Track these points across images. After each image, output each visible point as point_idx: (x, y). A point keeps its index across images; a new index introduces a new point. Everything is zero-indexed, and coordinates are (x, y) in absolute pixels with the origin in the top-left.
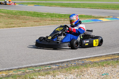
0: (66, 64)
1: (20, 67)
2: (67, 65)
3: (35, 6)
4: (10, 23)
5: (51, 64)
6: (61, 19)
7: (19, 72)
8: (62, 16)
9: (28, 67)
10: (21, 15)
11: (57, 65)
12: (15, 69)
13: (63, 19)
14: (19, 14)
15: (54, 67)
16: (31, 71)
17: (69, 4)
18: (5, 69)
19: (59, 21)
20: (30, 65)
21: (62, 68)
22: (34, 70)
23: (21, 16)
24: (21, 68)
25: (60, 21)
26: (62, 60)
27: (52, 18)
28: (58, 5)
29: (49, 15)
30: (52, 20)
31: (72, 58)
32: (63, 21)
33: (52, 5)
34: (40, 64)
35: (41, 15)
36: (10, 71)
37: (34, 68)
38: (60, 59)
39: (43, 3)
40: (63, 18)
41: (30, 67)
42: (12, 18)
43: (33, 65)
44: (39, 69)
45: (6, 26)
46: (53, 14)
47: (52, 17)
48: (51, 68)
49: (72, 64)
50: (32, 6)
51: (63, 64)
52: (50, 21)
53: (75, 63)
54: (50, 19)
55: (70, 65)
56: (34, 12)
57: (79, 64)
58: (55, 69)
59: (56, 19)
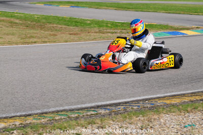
0: (123, 107)
1: (45, 110)
2: (125, 109)
3: (72, 8)
4: (28, 35)
5: (98, 107)
6: (116, 31)
7: (43, 120)
8: (117, 26)
9: (58, 112)
10: (48, 23)
11: (108, 109)
12: (36, 114)
13: (119, 31)
14: (44, 21)
15: (102, 111)
16: (63, 117)
18: (18, 114)
19: (112, 33)
20: (61, 108)
21: (117, 113)
22: (69, 117)
23: (48, 24)
24: (46, 113)
25: (114, 35)
26: (116, 99)
27: (101, 29)
28: (111, 7)
29: (96, 24)
30: (100, 32)
31: (133, 97)
33: (100, 6)
34: (79, 106)
35: (81, 23)
36: (27, 118)
37: (69, 114)
38: (112, 98)
39: (86, 3)
40: (119, 28)
41: (62, 111)
42: (33, 28)
43: (67, 108)
44: (76, 115)
45: (22, 41)
46: (103, 22)
47: (100, 26)
48: (97, 114)
49: (134, 108)
50: (67, 7)
51: (119, 107)
52: (98, 34)
53: (138, 106)
54: (98, 31)
55: (129, 109)
56: (70, 18)
57: (145, 107)
58: (104, 115)
59: (108, 30)
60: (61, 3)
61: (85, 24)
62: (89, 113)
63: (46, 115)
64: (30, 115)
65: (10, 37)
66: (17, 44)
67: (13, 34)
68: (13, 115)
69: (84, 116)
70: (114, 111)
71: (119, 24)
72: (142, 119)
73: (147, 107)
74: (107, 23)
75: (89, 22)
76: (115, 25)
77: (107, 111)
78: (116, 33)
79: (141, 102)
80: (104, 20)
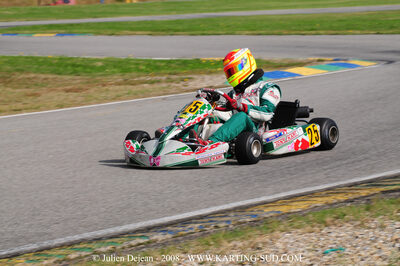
0: (197, 225)
1: (46, 244)
2: (201, 230)
3: (60, 38)
5: (149, 229)
6: (158, 78)
7: (46, 262)
8: (158, 68)
9: (71, 244)
10: (18, 70)
11: (170, 232)
12: (29, 252)
13: (164, 78)
14: (8, 67)
15: (159, 237)
16: (83, 254)
17: (178, 22)
19: (152, 83)
20: (77, 237)
21: (189, 237)
22: (96, 253)
23: (18, 73)
24: (49, 249)
25: (156, 86)
26: (181, 212)
27: (127, 76)
28: (141, 30)
29: (115, 67)
30: (126, 82)
31: (215, 205)
32: (164, 85)
33: (118, 29)
34: (112, 231)
35: (85, 67)
36: (14, 260)
37: (94, 246)
38: (174, 211)
39: (88, 25)
40: (163, 71)
41: (79, 242)
43: (87, 235)
44: (109, 248)
46: (128, 61)
48: (148, 242)
49: (220, 225)
50: (50, 36)
51: (190, 226)
52: (122, 87)
53: (228, 221)
54: (121, 80)
55: (210, 228)
56: (61, 59)
57: (240, 223)
58: (164, 244)
59: (142, 78)
60: (35, 29)
61: (93, 68)
62: (133, 243)
63: (49, 253)
64: (17, 255)
69: (123, 248)
70: (182, 235)
71: (163, 64)
72: (240, 244)
73: (245, 222)
74: (137, 63)
75: (100, 64)
76: (154, 67)
77: (169, 236)
78: (159, 82)
79: (232, 214)
80: (131, 57)
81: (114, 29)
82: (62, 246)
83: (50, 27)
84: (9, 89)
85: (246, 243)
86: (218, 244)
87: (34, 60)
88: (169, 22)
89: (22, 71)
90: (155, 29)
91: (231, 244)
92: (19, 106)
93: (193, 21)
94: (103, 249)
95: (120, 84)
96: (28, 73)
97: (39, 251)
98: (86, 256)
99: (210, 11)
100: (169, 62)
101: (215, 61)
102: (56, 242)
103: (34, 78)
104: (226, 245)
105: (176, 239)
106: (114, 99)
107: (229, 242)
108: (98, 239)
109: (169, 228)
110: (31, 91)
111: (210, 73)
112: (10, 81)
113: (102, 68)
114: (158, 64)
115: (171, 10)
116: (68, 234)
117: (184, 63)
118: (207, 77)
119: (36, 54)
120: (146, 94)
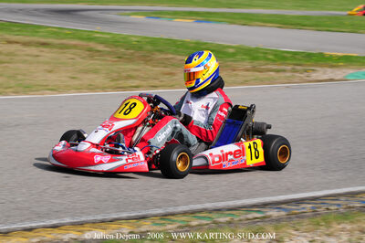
0: (310, 206)
1: (171, 210)
3: (198, 24)
4: (124, 74)
5: (265, 205)
6: (284, 67)
7: (170, 226)
8: (284, 58)
9: (193, 212)
10: (158, 51)
11: (284, 209)
12: (156, 216)
13: (289, 68)
14: (149, 47)
15: (274, 213)
16: (204, 222)
18: (124, 215)
19: (277, 71)
20: (199, 207)
21: (300, 216)
22: (215, 222)
23: (157, 53)
24: (173, 214)
25: (282, 75)
26: (295, 192)
27: (256, 63)
29: (245, 54)
30: (254, 69)
32: (288, 74)
33: (251, 20)
34: (232, 203)
36: (142, 222)
37: (215, 216)
38: (289, 191)
39: (223, 15)
40: (289, 62)
41: (200, 211)
42: (130, 60)
43: (209, 205)
44: (228, 219)
45: (113, 84)
46: (257, 50)
48: (264, 217)
50: (188, 22)
51: (303, 206)
52: (250, 73)
53: (339, 205)
54: (249, 66)
55: (322, 210)
56: (197, 43)
57: (350, 207)
58: (279, 220)
59: (269, 66)
60: (176, 14)
61: (225, 53)
62: (250, 216)
63: (173, 218)
64: (143, 217)
65: (91, 76)
66: (104, 89)
67: (96, 72)
68: (116, 217)
69: (240, 220)
70: (295, 214)
71: (289, 55)
72: (349, 227)
73: (353, 207)
74: (266, 52)
75: (231, 50)
76: (281, 57)
77: (283, 213)
78: (284, 71)
79: (343, 198)
80: (260, 46)
81: (247, 20)
82: (185, 213)
83: (190, 14)
84: (149, 67)
85: (355, 226)
86: (328, 225)
87: (174, 42)
88: (298, 17)
89: (161, 51)
90: (284, 23)
91: (340, 227)
92: (156, 82)
93: (320, 17)
94: (222, 220)
95: (247, 70)
96: (167, 53)
97: (164, 216)
98: (207, 224)
99: (335, 10)
100: (295, 53)
101: (337, 56)
102: (181, 209)
103: (172, 58)
104: (336, 227)
105: (290, 216)
106: (242, 84)
107: (339, 224)
108: (218, 210)
109: (283, 206)
110: (168, 70)
111: (332, 66)
112: (151, 60)
113: (233, 55)
114: (285, 54)
115: (300, 6)
116: (190, 203)
117: (309, 56)
118: (329, 70)
119: (175, 37)
120: (272, 81)
